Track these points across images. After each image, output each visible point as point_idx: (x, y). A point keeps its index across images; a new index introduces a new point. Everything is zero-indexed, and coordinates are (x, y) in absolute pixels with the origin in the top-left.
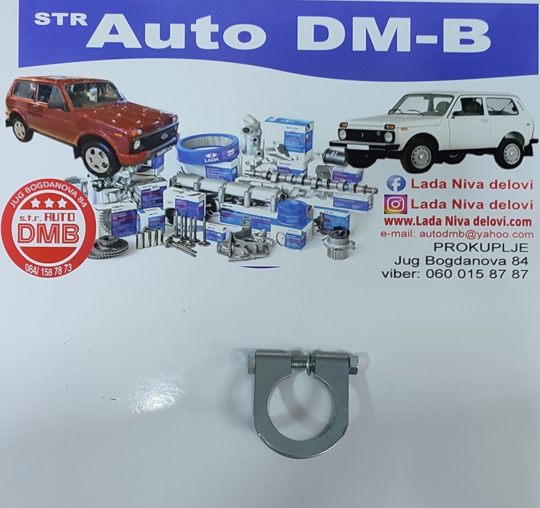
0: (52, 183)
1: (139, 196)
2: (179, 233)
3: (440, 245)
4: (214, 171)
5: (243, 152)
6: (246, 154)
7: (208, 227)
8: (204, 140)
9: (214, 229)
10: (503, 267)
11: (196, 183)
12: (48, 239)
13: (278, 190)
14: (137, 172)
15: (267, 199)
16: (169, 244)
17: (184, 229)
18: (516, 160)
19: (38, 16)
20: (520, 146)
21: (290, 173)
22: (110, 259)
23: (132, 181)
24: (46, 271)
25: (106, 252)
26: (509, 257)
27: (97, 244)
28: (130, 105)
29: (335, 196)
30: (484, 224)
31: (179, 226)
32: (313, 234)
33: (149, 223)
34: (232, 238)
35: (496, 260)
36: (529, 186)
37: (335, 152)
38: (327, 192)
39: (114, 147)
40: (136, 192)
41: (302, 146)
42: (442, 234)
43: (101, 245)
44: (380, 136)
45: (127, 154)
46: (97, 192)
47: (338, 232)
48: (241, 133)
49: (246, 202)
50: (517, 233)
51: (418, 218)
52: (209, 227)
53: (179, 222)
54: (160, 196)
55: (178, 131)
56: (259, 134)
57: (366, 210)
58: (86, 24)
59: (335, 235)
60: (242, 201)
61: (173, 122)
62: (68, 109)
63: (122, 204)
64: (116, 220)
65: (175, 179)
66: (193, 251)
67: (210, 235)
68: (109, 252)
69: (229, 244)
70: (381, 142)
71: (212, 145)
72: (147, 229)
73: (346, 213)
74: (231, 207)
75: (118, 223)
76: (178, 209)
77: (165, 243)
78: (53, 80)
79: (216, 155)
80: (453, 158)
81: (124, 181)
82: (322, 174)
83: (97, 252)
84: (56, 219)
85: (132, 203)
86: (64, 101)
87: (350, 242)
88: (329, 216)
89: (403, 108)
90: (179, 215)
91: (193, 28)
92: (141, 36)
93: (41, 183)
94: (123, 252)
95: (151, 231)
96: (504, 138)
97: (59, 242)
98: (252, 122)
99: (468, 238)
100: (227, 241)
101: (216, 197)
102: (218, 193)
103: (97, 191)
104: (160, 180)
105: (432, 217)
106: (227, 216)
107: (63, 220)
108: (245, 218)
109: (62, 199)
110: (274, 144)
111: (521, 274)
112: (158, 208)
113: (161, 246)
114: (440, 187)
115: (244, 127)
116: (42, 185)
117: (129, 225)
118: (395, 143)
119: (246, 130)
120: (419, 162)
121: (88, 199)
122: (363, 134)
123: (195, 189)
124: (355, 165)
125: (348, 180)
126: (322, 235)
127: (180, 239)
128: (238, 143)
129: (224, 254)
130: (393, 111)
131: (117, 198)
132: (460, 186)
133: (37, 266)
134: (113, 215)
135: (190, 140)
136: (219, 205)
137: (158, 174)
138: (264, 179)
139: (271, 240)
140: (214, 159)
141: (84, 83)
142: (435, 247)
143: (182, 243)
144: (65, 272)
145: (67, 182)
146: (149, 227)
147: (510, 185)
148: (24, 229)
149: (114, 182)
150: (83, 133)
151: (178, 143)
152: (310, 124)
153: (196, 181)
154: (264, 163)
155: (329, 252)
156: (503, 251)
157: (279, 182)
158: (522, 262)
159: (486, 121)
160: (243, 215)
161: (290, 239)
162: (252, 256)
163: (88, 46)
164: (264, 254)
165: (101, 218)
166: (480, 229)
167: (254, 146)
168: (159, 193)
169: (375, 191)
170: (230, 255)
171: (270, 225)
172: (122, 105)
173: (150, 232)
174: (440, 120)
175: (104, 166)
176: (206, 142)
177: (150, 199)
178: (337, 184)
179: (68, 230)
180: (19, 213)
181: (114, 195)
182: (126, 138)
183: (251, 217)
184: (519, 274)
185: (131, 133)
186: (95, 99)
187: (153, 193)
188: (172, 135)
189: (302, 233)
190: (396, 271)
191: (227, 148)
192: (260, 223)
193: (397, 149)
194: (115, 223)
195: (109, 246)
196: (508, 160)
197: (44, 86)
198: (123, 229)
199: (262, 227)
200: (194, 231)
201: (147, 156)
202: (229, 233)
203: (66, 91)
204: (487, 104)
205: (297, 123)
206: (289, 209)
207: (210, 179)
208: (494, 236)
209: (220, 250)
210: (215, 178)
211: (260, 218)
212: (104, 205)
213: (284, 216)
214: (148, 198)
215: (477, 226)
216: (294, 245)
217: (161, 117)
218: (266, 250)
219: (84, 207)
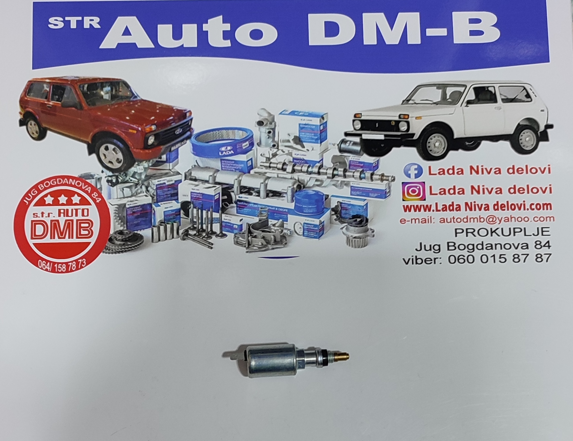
0: (66, 179)
1: (154, 190)
2: (195, 226)
3: (461, 231)
4: (229, 163)
5: (257, 144)
6: (261, 146)
7: (224, 219)
8: (218, 133)
9: (230, 220)
10: (526, 251)
11: (211, 176)
12: (62, 234)
13: (294, 180)
14: (151, 166)
15: (283, 190)
16: (185, 237)
17: (200, 221)
18: (532, 145)
19: (52, 20)
20: (536, 132)
21: (305, 163)
22: (125, 254)
23: (146, 176)
24: (59, 267)
25: (121, 246)
26: (531, 241)
27: (112, 239)
28: (144, 102)
29: (352, 185)
30: (503, 208)
31: (195, 219)
32: (331, 222)
33: (165, 216)
34: (249, 229)
36: (547, 170)
37: (351, 142)
38: (344, 181)
39: (128, 143)
40: (151, 187)
41: (316, 137)
42: (462, 220)
43: (116, 240)
44: (395, 125)
45: (141, 149)
46: (111, 187)
47: (356, 220)
48: (256, 126)
49: (263, 193)
50: (538, 218)
51: (436, 204)
52: (226, 218)
53: (195, 215)
54: (175, 190)
55: (192, 126)
56: (273, 127)
57: (384, 198)
58: (99, 27)
59: (354, 223)
60: (258, 192)
61: (187, 118)
62: (81, 108)
63: (137, 199)
64: (130, 214)
65: (190, 172)
66: (209, 243)
67: (226, 227)
68: (125, 246)
69: (246, 235)
70: (396, 131)
71: (227, 138)
72: (162, 223)
73: (364, 201)
74: (247, 198)
75: (133, 217)
76: (194, 202)
77: (181, 236)
78: (67, 80)
79: (231, 148)
80: (468, 145)
81: (138, 176)
82: (338, 164)
83: (112, 247)
84: (70, 214)
85: (147, 198)
86: (77, 100)
87: (370, 229)
88: (346, 205)
89: (417, 98)
90: (195, 207)
91: (205, 27)
93: (55, 180)
94: (138, 246)
95: (167, 224)
96: (519, 124)
97: (72, 238)
98: (266, 115)
99: (489, 223)
100: (244, 232)
101: (231, 189)
102: (233, 185)
103: (111, 186)
104: (175, 174)
105: (451, 203)
106: (244, 208)
107: (77, 215)
108: (261, 208)
109: (76, 195)
110: (289, 136)
111: (545, 257)
112: (174, 201)
113: (177, 239)
114: (458, 173)
115: (258, 120)
116: (55, 182)
117: (144, 219)
118: (410, 132)
119: (260, 123)
120: (436, 150)
121: (103, 195)
122: (377, 124)
123: (211, 181)
124: (371, 154)
126: (340, 224)
127: (196, 231)
128: (252, 136)
129: (241, 245)
130: (407, 101)
131: (132, 193)
132: (477, 172)
133: (50, 262)
134: (128, 210)
135: (204, 134)
136: (235, 196)
137: (172, 169)
138: (279, 170)
139: (289, 230)
140: (229, 152)
141: (98, 83)
142: (456, 233)
143: (198, 235)
144: (79, 267)
145: (81, 178)
146: (165, 220)
147: (528, 170)
148: (37, 226)
149: (128, 178)
150: (97, 130)
151: (192, 137)
152: (324, 116)
153: (211, 174)
154: (279, 154)
155: (348, 241)
156: (525, 235)
157: (295, 173)
158: (544, 246)
159: (500, 108)
160: (259, 206)
161: (307, 229)
162: (270, 247)
163: (101, 47)
164: (282, 244)
165: (115, 213)
166: (500, 214)
167: (268, 138)
168: (173, 187)
169: (393, 179)
170: (247, 246)
171: (287, 215)
172: (135, 102)
173: (166, 226)
174: (454, 109)
175: (118, 161)
176: (221, 136)
177: (165, 193)
178: (354, 172)
179: (83, 225)
180: (32, 210)
181: (129, 189)
182: (140, 134)
183: (268, 208)
184: (542, 257)
185: (145, 129)
186: (109, 97)
187: (168, 187)
188: (186, 130)
189: (320, 223)
190: (418, 257)
191: (241, 140)
192: (277, 213)
193: (413, 137)
194: (130, 217)
195: (124, 240)
196: (524, 146)
197: (58, 86)
198: (138, 223)
199: (279, 217)
200: (210, 223)
201: (162, 151)
202: (246, 224)
203: (80, 91)
204: (499, 91)
205: (311, 115)
206: (306, 198)
207: (226, 171)
208: (515, 221)
209: (237, 242)
210: (230, 170)
211: (277, 209)
212: (119, 200)
213: (301, 206)
214: (163, 192)
215: (497, 211)
216: (312, 234)
217: (175, 113)
218: (284, 240)
219: (98, 203)
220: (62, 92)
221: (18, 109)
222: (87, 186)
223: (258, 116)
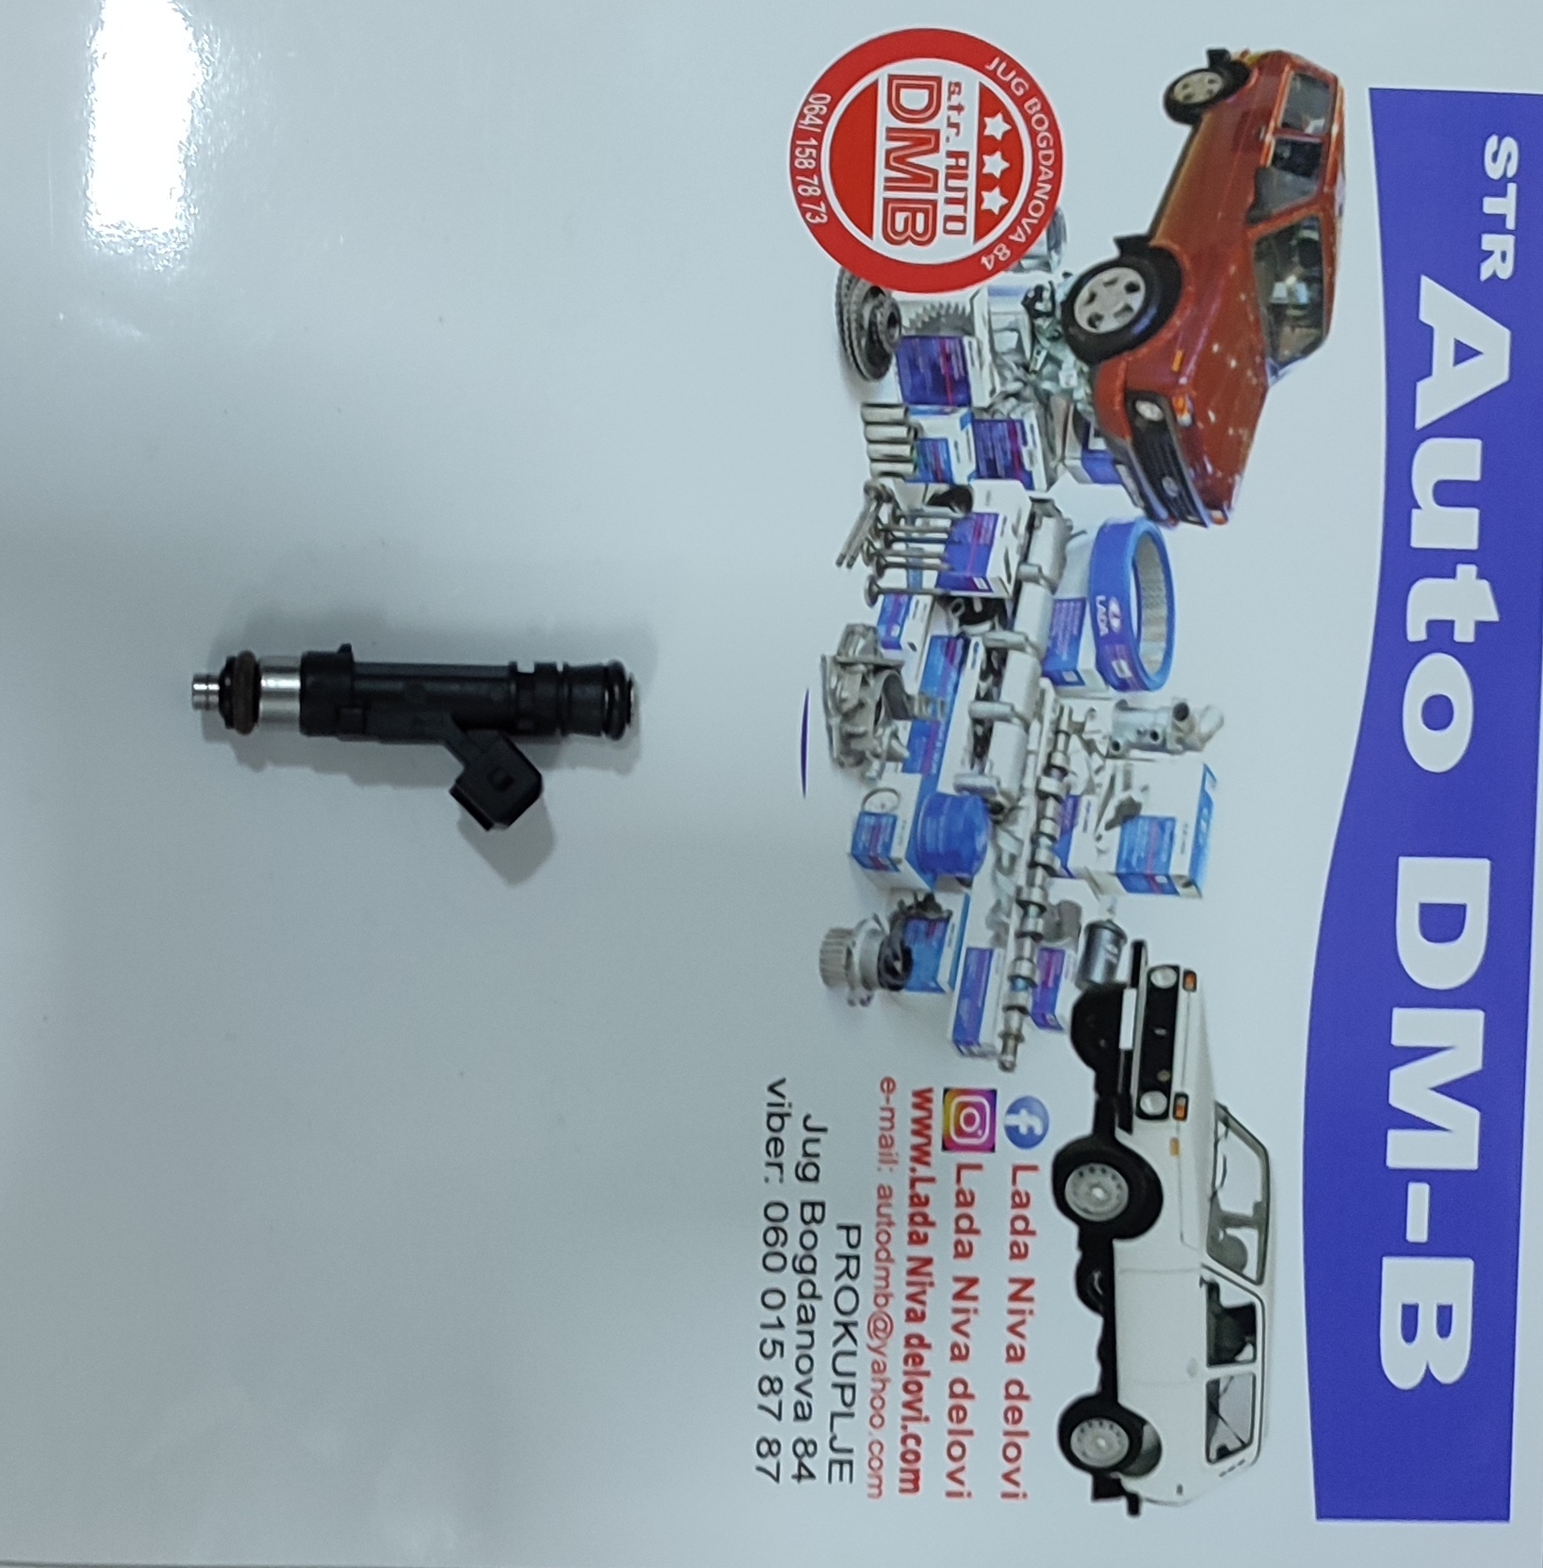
0: (1051, 174)
1: (1009, 414)
2: (902, 522)
3: (854, 1240)
4: (1073, 621)
5: (1123, 701)
7: (918, 602)
8: (1158, 597)
9: (914, 617)
10: (788, 1412)
11: (1040, 570)
12: (901, 160)
13: (1016, 796)
14: (1075, 409)
15: (992, 765)
16: (873, 494)
17: (915, 535)
18: (1084, 1454)
19: (1510, 145)
20: (1122, 1466)
21: (1063, 828)
22: (836, 329)
23: (1048, 394)
24: (808, 151)
25: (856, 320)
26: (816, 1429)
27: (878, 295)
28: (1260, 395)
29: (997, 951)
30: (910, 1361)
31: (923, 522)
32: (894, 890)
33: (935, 441)
34: (888, 667)
37: (1118, 956)
38: (1007, 932)
39: (1145, 348)
40: (1018, 405)
41: (1134, 862)
42: (883, 1246)
43: (875, 307)
44: (1160, 1081)
45: (1125, 383)
46: (1022, 298)
47: (896, 957)
48: (1174, 698)
49: (984, 708)
50: (881, 1452)
51: (931, 1180)
52: (920, 605)
53: (933, 522)
54: (1007, 471)
55: (1183, 526)
56: (1170, 746)
57: (959, 1038)
59: (888, 952)
60: (987, 697)
61: (1208, 511)
62: (1252, 221)
63: (986, 368)
64: (943, 348)
65: (1054, 513)
66: (854, 558)
67: (896, 606)
68: (857, 329)
69: (871, 658)
70: (1141, 1082)
71: (1143, 618)
72: (916, 433)
73: (949, 983)
74: (973, 667)
75: (935, 354)
76: (970, 521)
77: (876, 482)
78: (1333, 183)
79: (1116, 629)
80: (1093, 1278)
81: (1051, 372)
82: (1057, 918)
83: (857, 295)
84: (952, 183)
85: (987, 394)
86: (1275, 211)
87: (870, 993)
88: (941, 935)
89: (1232, 1145)
91: (1467, 572)
92: (1450, 426)
93: (1051, 144)
94: (854, 366)
95: (911, 444)
96: (1143, 1422)
97: (887, 189)
98: (1203, 729)
99: (873, 1319)
100: (879, 654)
101: (1000, 622)
102: (1011, 630)
103: (1026, 297)
104: (1050, 471)
105: (931, 1219)
106: (946, 654)
107: (949, 201)
108: (943, 704)
109: (1004, 201)
110: (1143, 788)
111: (770, 1464)
112: (973, 467)
113: (869, 470)
114: (1015, 1243)
115: (1192, 707)
116: (1044, 145)
117: (929, 383)
118: (1137, 1121)
119: (1182, 712)
120: (1083, 1188)
121: (1002, 275)
123: (1025, 569)
124: (1079, 1010)
126: (889, 914)
127: (887, 525)
128: (1146, 688)
129: (844, 643)
130: (1226, 1118)
131: (1004, 353)
132: (1014, 1298)
133: (823, 128)
134: (957, 341)
135: (1157, 556)
136: (981, 634)
137: (1065, 465)
138: (1047, 758)
139: (880, 774)
140: (1105, 623)
141: (1322, 268)
142: (848, 1228)
143: (876, 527)
144: (805, 205)
146: (924, 440)
147: (1015, 1438)
148: (925, 93)
149: (1045, 342)
150: (1186, 263)
151: (1150, 525)
152: (1193, 889)
153: (1046, 571)
154: (1092, 759)
155: (842, 934)
156: (835, 1414)
157: (1038, 799)
158: (801, 1465)
159: (1192, 1371)
160: (948, 699)
161: (881, 825)
162: (835, 721)
163: (1426, 282)
164: (842, 754)
165: (949, 306)
166: (896, 1351)
167: (1139, 732)
168: (1014, 467)
169: (1008, 1065)
170: (842, 659)
171: (921, 771)
172: (1260, 371)
173: (908, 443)
174: (1196, 1244)
175: (1095, 320)
176: (1151, 600)
177: (998, 445)
178: (1030, 960)
179: (920, 217)
180: (971, 80)
181: (1013, 344)
182: (1168, 380)
183: (943, 721)
184: (770, 1457)
185: (1183, 394)
186: (1279, 299)
187: (1015, 451)
188: (1174, 508)
189: (896, 859)
190: (786, 1119)
191: (1135, 657)
192: (927, 744)
193: (1121, 1127)
194: (935, 347)
195: (874, 329)
196: (1082, 1431)
197: (1318, 158)
198: (917, 368)
199: (915, 751)
201: (1118, 440)
202: (901, 658)
203: (1301, 219)
204: (1239, 1375)
205: (1198, 852)
206: (965, 825)
207: (1050, 611)
208: (874, 1391)
209: (853, 633)
210: (1052, 625)
211: (939, 744)
212: (987, 317)
213: (945, 812)
214: (1002, 439)
215: (902, 1342)
216: (865, 837)
217: (1224, 478)
218: (851, 760)
219: (980, 259)
220: (1301, 169)
221: (1258, 47)
222: (1029, 231)
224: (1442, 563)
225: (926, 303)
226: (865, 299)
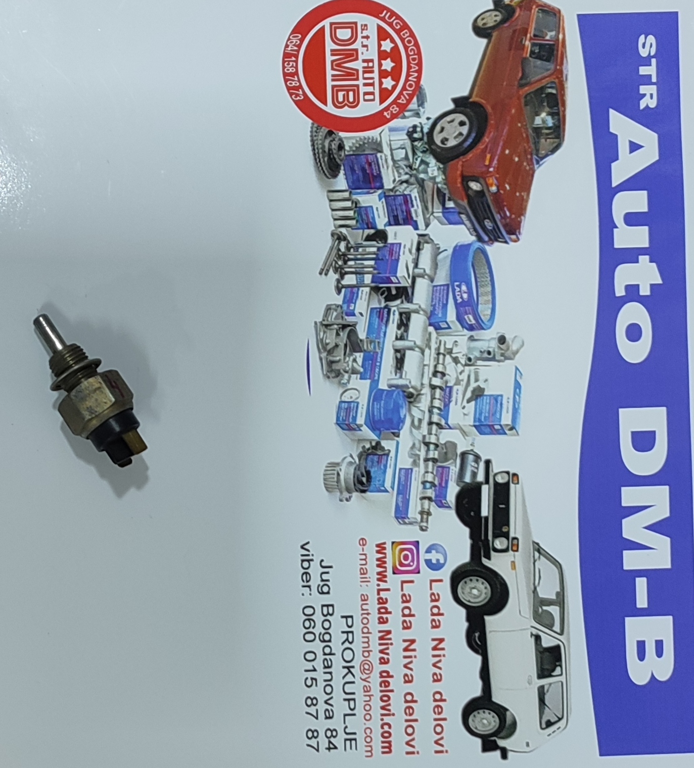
0: (417, 68)
1: (403, 192)
2: (352, 250)
3: (350, 624)
4: (443, 296)
5: (472, 336)
6: (468, 343)
7: (362, 291)
8: (486, 281)
10: (321, 715)
11: (425, 271)
12: (338, 65)
13: (419, 388)
14: (438, 187)
15: (406, 372)
16: (336, 237)
17: (359, 257)
18: (476, 728)
19: (651, 39)
20: (495, 734)
21: (445, 404)
22: (311, 153)
23: (423, 180)
24: (291, 63)
25: (322, 148)
26: (336, 723)
27: (332, 134)
28: (531, 175)
29: (415, 469)
30: (383, 685)
31: (363, 250)
32: (359, 441)
33: (366, 208)
34: (349, 326)
35: (331, 705)
37: (477, 468)
38: (419, 459)
39: (471, 154)
40: (408, 187)
41: (483, 420)
42: (365, 625)
43: (331, 141)
44: (503, 532)
45: (462, 171)
46: (406, 132)
47: (363, 475)
48: (498, 333)
49: (400, 344)
50: (371, 733)
51: (388, 590)
53: (368, 249)
54: (404, 221)
55: (496, 244)
56: (497, 358)
57: (397, 516)
58: (642, 107)
59: (359, 473)
60: (401, 338)
61: (509, 236)
62: (521, 86)
63: (390, 169)
64: (367, 160)
65: (430, 241)
66: (328, 271)
67: (351, 294)
68: (322, 153)
69: (340, 321)
70: (493, 533)
71: (479, 292)
72: (356, 204)
73: (391, 487)
74: (393, 323)
75: (364, 163)
76: (386, 248)
77: (337, 230)
78: (562, 64)
79: (466, 299)
80: (475, 636)
81: (424, 169)
82: (445, 450)
83: (321, 136)
84: (366, 75)
85: (392, 182)
86: (533, 80)
87: (350, 495)
88: (385, 462)
89: (543, 563)
90: (379, 249)
91: (644, 259)
92: (631, 184)
94: (322, 171)
95: (354, 210)
96: (506, 710)
97: (333, 80)
98: (514, 347)
99: (362, 664)
100: (344, 319)
101: (405, 299)
102: (412, 302)
103: (408, 132)
104: (426, 220)
105: (389, 610)
106: (379, 317)
107: (365, 85)
108: (379, 342)
109: (394, 83)
110: (484, 380)
111: (313, 742)
112: (386, 220)
113: (333, 225)
114: (433, 620)
115: (507, 336)
116: (412, 53)
117: (361, 178)
118: (493, 553)
119: (502, 340)
120: (467, 590)
121: (395, 120)
122: (501, 506)
123: (416, 271)
124: (459, 497)
125: (437, 488)
126: (358, 453)
127: (344, 252)
128: (483, 329)
129: (325, 314)
130: (538, 549)
131: (399, 161)
132: (435, 648)
133: (298, 51)
134: (374, 156)
135: (484, 259)
136: (396, 306)
137: (434, 216)
138: (434, 367)
139: (349, 381)
140: (460, 296)
141: (559, 108)
142: (346, 617)
143: (338, 254)
144: (291, 91)
146: (360, 207)
147: (439, 722)
148: (349, 30)
149: (420, 154)
150: (489, 109)
151: (480, 244)
152: (514, 430)
153: (428, 271)
154: (458, 367)
155: (334, 465)
156: (345, 715)
157: (430, 389)
158: (330, 742)
159: (530, 683)
160: (381, 340)
161: (350, 407)
162: (324, 355)
163: (611, 111)
164: (328, 372)
165: (369, 139)
166: (375, 679)
167: (481, 352)
168: (408, 219)
169: (424, 528)
170: (324, 323)
171: (370, 379)
172: (530, 162)
174: (528, 617)
175: (444, 140)
176: (483, 283)
177: (399, 208)
178: (432, 473)
179: (351, 94)
180: (372, 23)
181: (403, 156)
182: (484, 169)
183: (379, 352)
184: (313, 739)
185: (491, 176)
186: (538, 125)
187: (408, 210)
188: (491, 234)
189: (359, 424)
190: (311, 562)
191: (476, 313)
192: (372, 364)
193: (485, 557)
194: (363, 159)
195: (331, 152)
196: (474, 716)
197: (553, 51)
198: (355, 171)
199: (366, 368)
200: (356, 270)
201: (460, 202)
202: (356, 321)
203: (546, 83)
204: (554, 683)
205: (515, 411)
206: (394, 404)
207: (431, 291)
208: (365, 701)
209: (330, 309)
210: (432, 299)
211: (378, 364)
212: (389, 142)
213: (383, 399)
214: (400, 205)
215: (379, 675)
216: (342, 414)
217: (516, 218)
218: (333, 375)
219: (384, 114)
220: (545, 58)
223: (513, 337)
224: (631, 256)
225: (357, 137)
226: (325, 137)
